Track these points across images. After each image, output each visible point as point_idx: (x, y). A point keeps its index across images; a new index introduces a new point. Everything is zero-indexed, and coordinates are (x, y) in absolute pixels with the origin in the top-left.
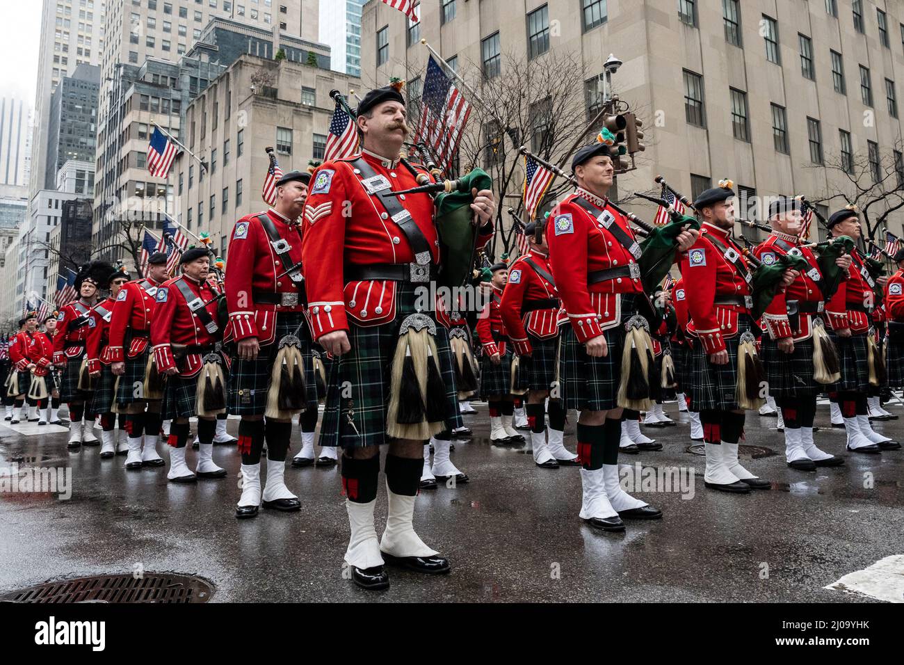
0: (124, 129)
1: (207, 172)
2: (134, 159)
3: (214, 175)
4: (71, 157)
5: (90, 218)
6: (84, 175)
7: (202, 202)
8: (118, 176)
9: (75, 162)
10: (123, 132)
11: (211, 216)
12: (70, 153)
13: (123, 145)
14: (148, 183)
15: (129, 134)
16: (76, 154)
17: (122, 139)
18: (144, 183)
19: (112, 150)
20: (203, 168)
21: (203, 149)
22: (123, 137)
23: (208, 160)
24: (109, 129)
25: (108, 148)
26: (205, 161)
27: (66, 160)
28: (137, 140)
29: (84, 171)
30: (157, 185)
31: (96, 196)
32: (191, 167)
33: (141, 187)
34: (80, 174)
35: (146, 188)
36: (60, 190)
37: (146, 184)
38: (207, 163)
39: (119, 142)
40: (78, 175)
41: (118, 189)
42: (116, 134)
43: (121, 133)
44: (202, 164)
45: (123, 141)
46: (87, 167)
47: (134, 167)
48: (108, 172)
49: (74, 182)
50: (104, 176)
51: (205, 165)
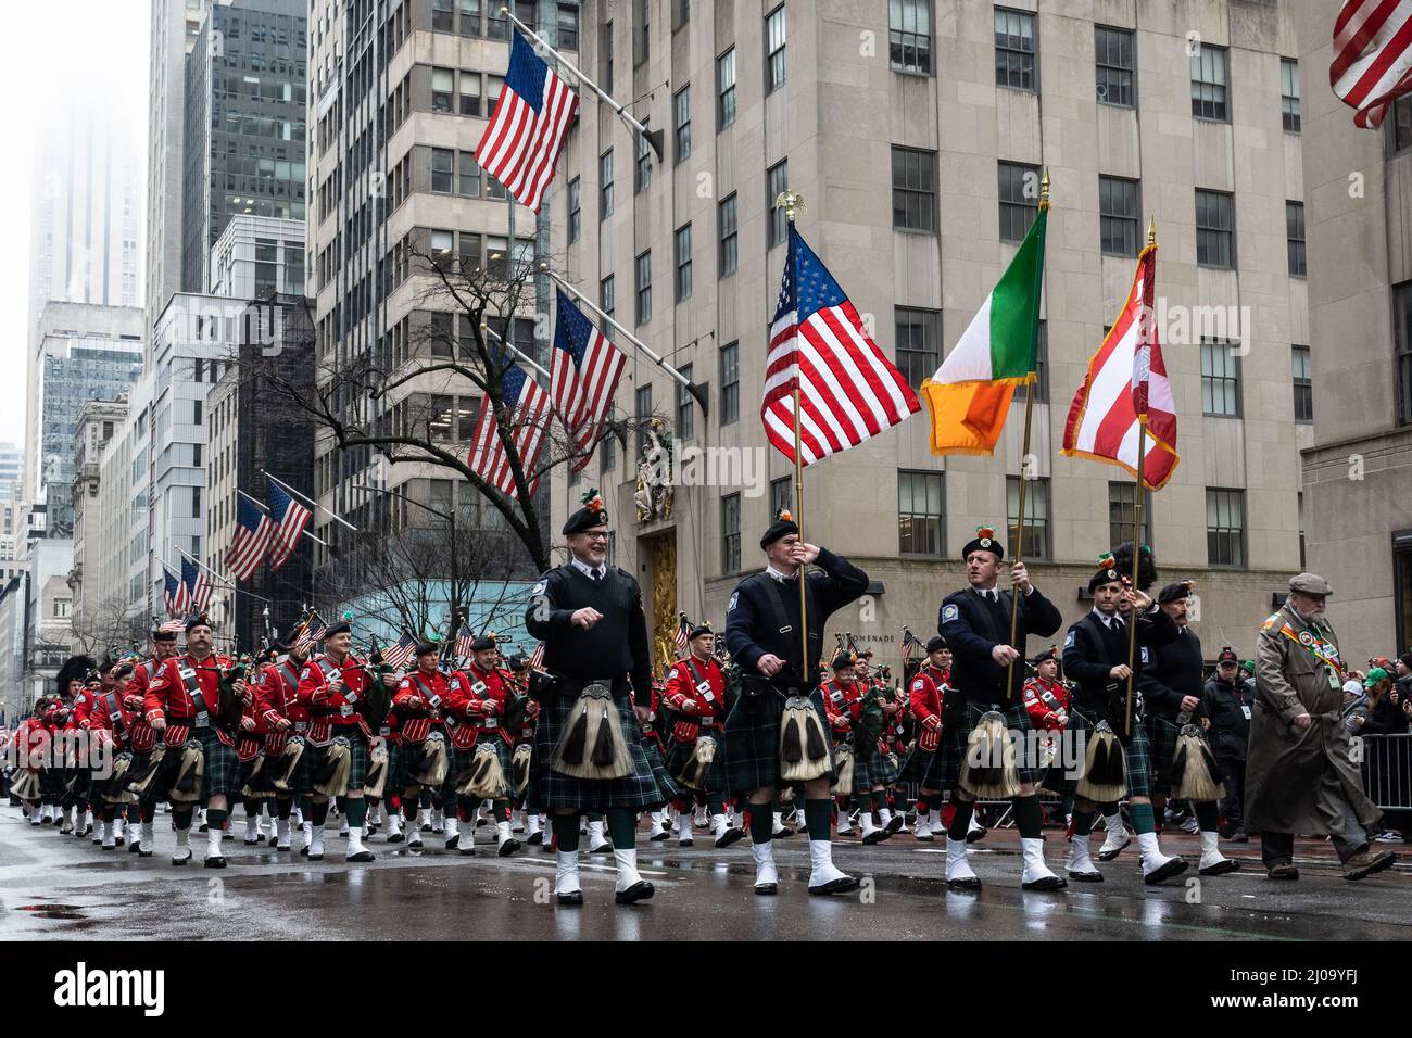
0: (392, 88)
1: (661, 161)
2: (422, 169)
3: (683, 165)
4: (239, 209)
5: (309, 347)
6: (274, 249)
7: (648, 252)
8: (380, 221)
9: (251, 219)
10: (390, 100)
11: (681, 289)
12: (237, 200)
13: (390, 134)
14: (461, 233)
15: (408, 101)
16: (250, 202)
17: (388, 120)
18: (451, 232)
19: (360, 157)
20: (647, 147)
21: (641, 94)
22: (390, 112)
23: (662, 120)
24: (349, 100)
25: (349, 152)
26: (653, 128)
27: (229, 218)
28: (429, 115)
29: (275, 241)
30: (484, 238)
31: (322, 286)
32: (604, 157)
33: (442, 245)
34: (265, 249)
35: (457, 248)
36: (219, 293)
37: (456, 236)
38: (661, 133)
39: (380, 126)
40: (260, 253)
41: (382, 256)
42: (370, 107)
43: (383, 101)
44: (647, 135)
45: (390, 123)
46: (278, 229)
47: (423, 191)
48: (351, 216)
49: (251, 271)
50: (343, 228)
51: (655, 139)
